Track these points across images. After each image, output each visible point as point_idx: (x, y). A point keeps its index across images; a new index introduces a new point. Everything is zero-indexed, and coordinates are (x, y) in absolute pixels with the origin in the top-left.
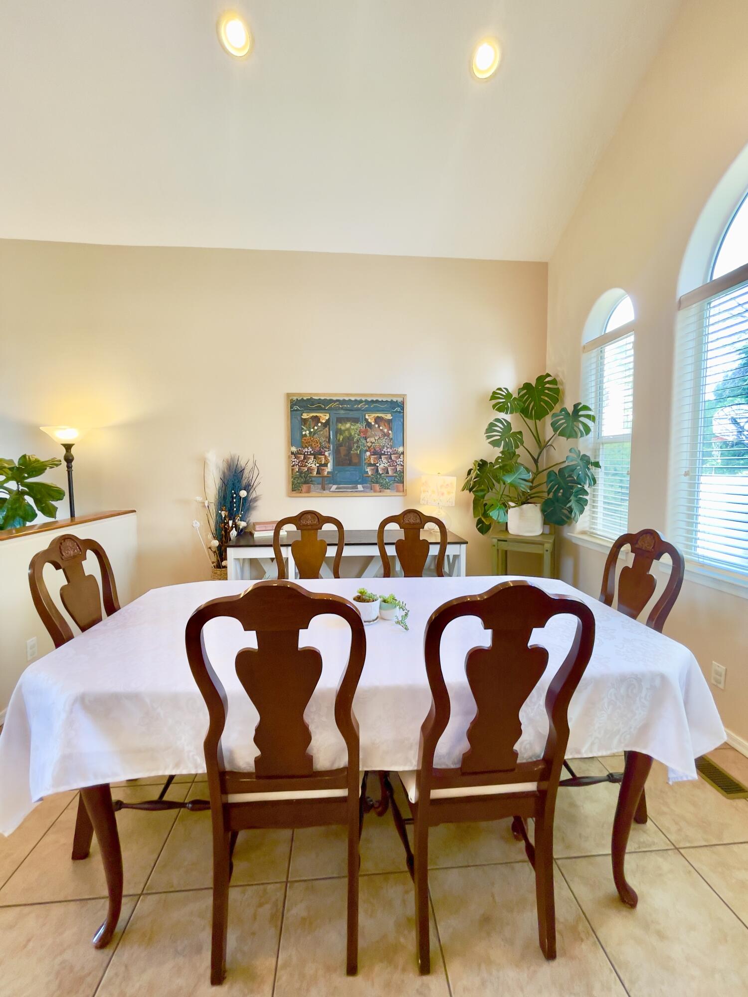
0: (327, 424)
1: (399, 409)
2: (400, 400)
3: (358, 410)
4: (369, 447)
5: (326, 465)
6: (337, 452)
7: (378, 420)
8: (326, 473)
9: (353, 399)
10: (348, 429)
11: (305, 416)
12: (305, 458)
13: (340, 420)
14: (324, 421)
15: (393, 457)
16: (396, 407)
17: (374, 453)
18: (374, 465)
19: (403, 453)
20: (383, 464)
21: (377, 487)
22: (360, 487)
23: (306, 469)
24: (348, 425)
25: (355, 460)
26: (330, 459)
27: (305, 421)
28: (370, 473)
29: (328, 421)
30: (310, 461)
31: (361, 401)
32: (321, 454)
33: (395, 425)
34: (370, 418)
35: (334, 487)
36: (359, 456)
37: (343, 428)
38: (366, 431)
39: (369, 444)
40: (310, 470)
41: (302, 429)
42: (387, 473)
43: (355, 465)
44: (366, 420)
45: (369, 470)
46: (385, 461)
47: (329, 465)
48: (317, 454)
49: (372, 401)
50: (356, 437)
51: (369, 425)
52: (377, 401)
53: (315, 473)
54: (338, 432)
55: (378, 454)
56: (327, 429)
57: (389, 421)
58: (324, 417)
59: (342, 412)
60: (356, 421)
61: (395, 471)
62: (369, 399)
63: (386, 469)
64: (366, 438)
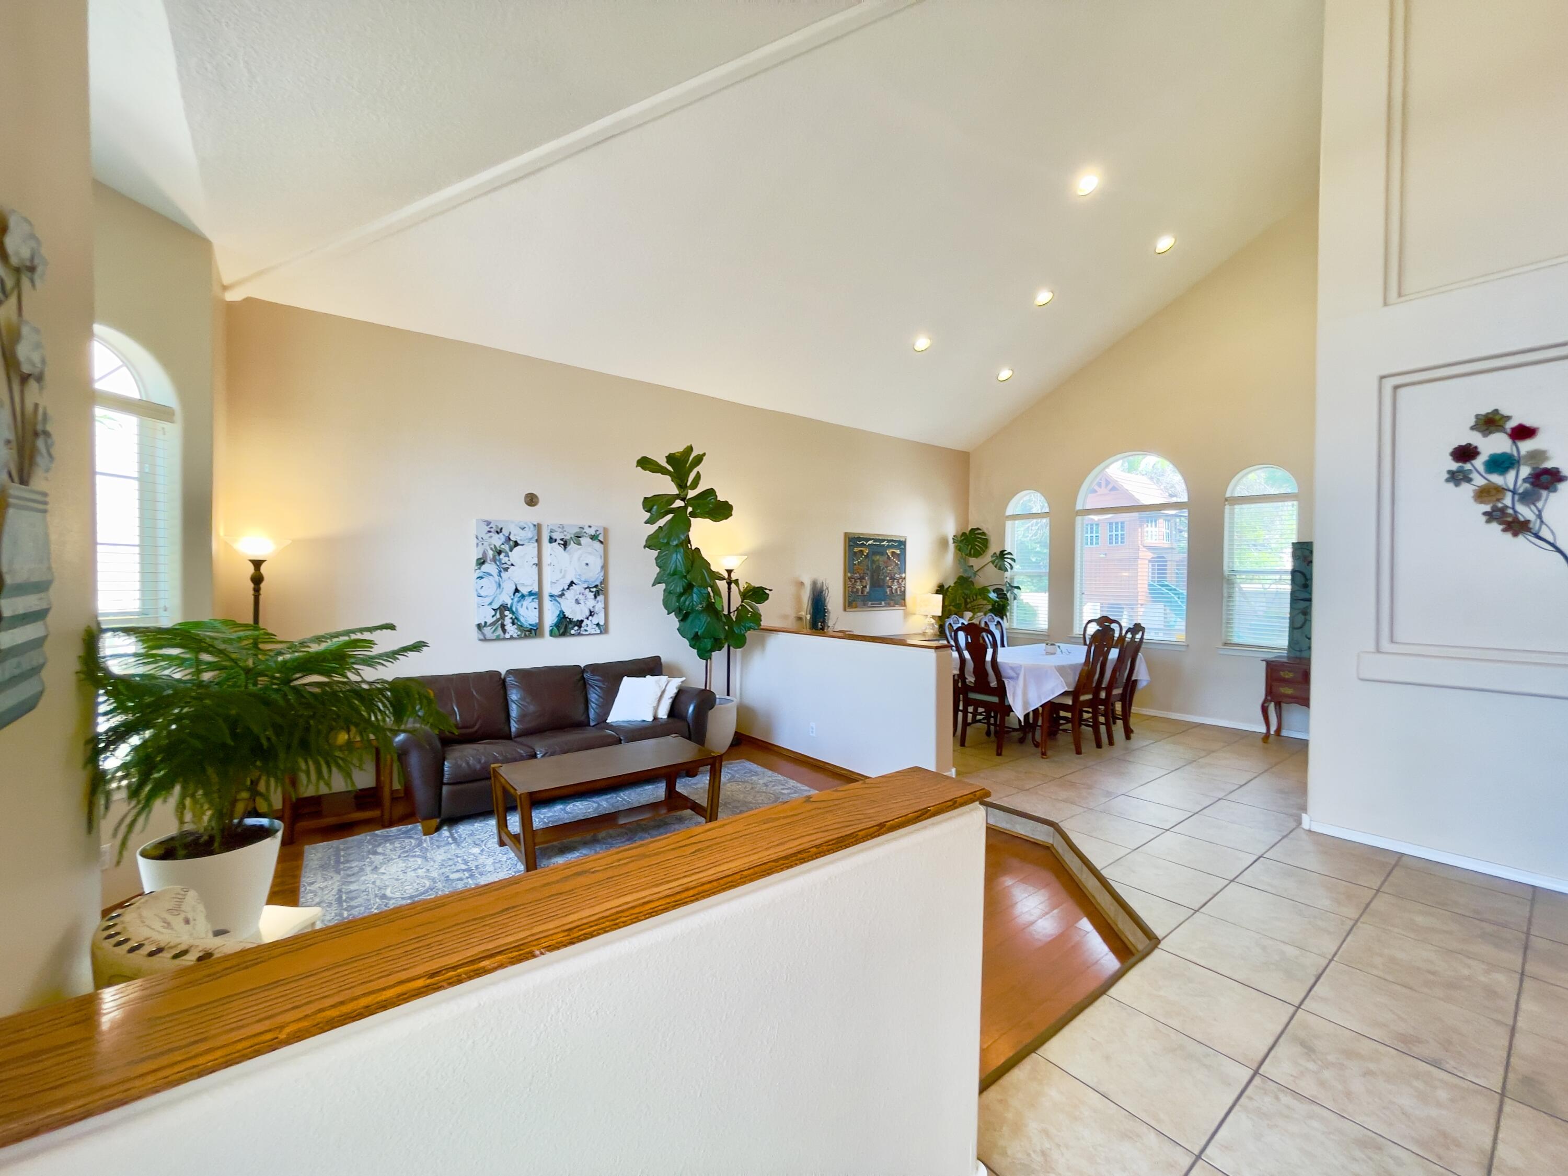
0: (867, 556)
1: (903, 546)
2: (904, 540)
3: (883, 546)
4: (889, 573)
5: (865, 587)
6: (872, 578)
7: (893, 553)
8: (866, 593)
9: (880, 538)
10: (878, 560)
11: (856, 550)
12: (855, 582)
13: (875, 553)
14: (865, 554)
15: (900, 581)
17: (891, 578)
18: (890, 587)
19: (905, 578)
20: (895, 586)
21: (891, 603)
22: (883, 603)
23: (855, 590)
24: (878, 557)
25: (881, 583)
26: (868, 582)
27: (855, 553)
28: (888, 593)
29: (867, 554)
30: (858, 584)
31: (885, 540)
32: (864, 579)
33: (902, 557)
34: (889, 552)
35: (870, 603)
36: (884, 580)
37: (875, 559)
38: (887, 562)
39: (888, 571)
40: (857, 589)
41: (854, 559)
42: (897, 592)
43: (881, 587)
44: (887, 553)
45: (888, 591)
46: (896, 584)
47: (868, 587)
48: (862, 579)
50: (882, 567)
51: (888, 557)
52: (893, 540)
53: (860, 593)
54: (873, 562)
55: (893, 579)
56: (867, 560)
57: (899, 555)
58: (866, 551)
59: (875, 547)
60: (882, 554)
61: (901, 591)
62: (889, 539)
63: (896, 589)
64: (887, 567)
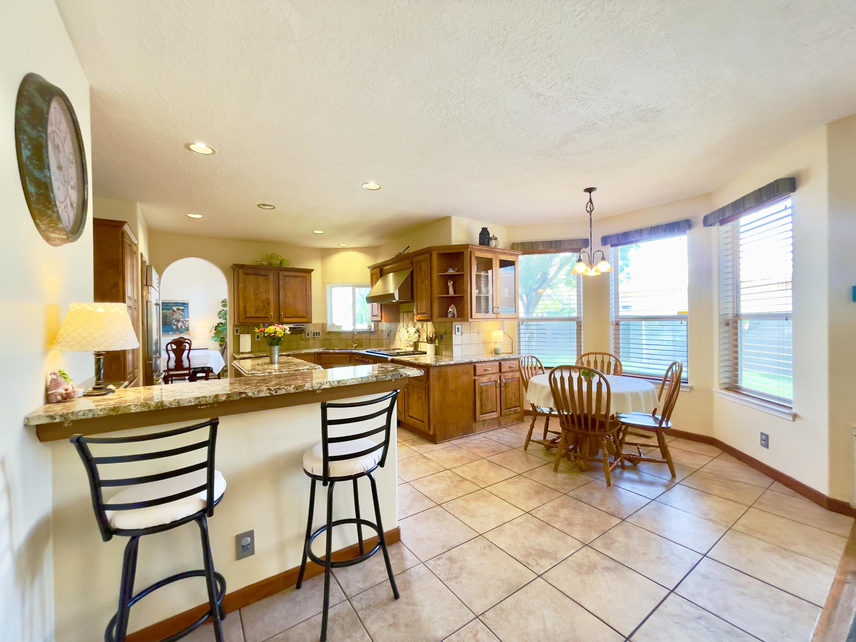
2: (187, 302)
3: (169, 306)
9: (167, 302)
10: (165, 312)
15: (184, 322)
16: (185, 305)
17: (177, 321)
18: (176, 325)
19: (188, 321)
20: (180, 324)
21: (178, 333)
22: (170, 333)
25: (168, 323)
28: (175, 328)
31: (171, 303)
33: (186, 311)
34: (175, 308)
36: (170, 322)
38: (173, 313)
39: (174, 318)
43: (168, 325)
44: (173, 309)
45: (174, 327)
46: (181, 323)
49: (175, 303)
50: (169, 315)
51: (174, 311)
52: (177, 303)
55: (178, 321)
57: (183, 310)
60: (169, 309)
61: (185, 327)
62: (174, 302)
63: (182, 327)
64: (173, 316)
